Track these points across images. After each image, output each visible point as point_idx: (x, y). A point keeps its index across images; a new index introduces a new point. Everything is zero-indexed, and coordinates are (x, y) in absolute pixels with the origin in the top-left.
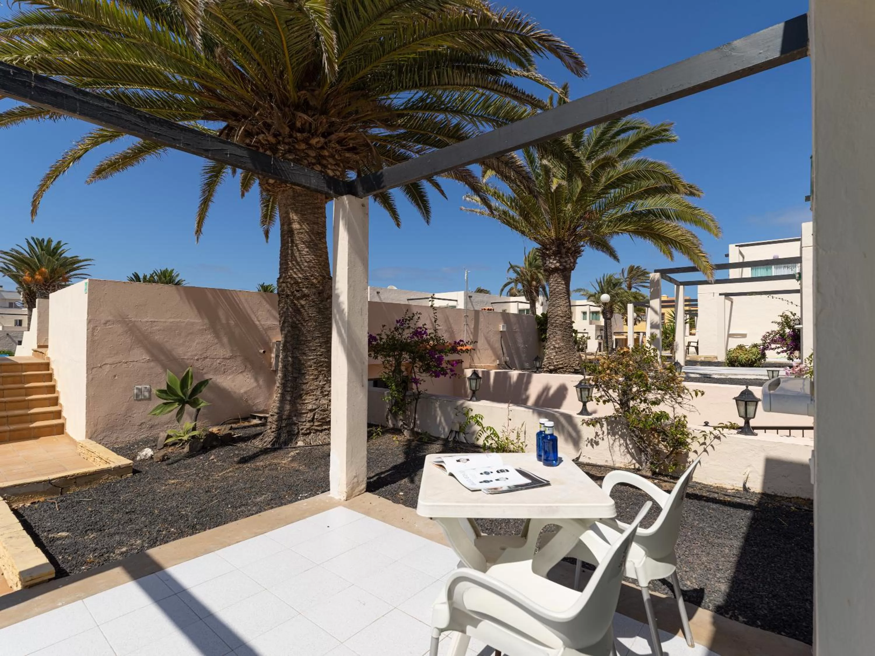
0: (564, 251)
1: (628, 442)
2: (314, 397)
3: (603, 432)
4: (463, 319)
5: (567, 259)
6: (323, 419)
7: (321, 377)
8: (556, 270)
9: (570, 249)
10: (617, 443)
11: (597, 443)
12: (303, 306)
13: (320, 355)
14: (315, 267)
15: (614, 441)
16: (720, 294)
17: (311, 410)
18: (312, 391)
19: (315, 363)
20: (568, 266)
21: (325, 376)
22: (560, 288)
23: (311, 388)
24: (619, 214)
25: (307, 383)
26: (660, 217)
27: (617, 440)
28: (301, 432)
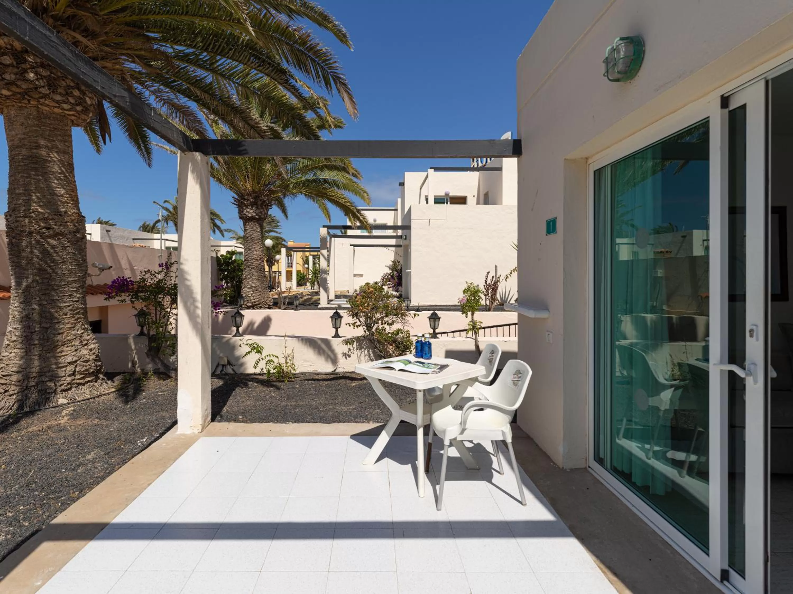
0: (260, 203)
1: (371, 353)
2: (73, 348)
3: (354, 348)
4: (157, 258)
5: (262, 210)
6: (86, 370)
7: (78, 326)
8: (252, 219)
9: (264, 201)
10: (363, 354)
11: (349, 356)
12: (53, 247)
13: (77, 301)
14: (68, 203)
15: (361, 353)
16: (351, 245)
17: (70, 363)
18: (70, 341)
19: (71, 310)
20: (263, 216)
21: (82, 325)
22: (256, 235)
23: (68, 338)
24: (303, 179)
25: (63, 333)
26: (333, 186)
27: (363, 352)
28: (59, 389)
